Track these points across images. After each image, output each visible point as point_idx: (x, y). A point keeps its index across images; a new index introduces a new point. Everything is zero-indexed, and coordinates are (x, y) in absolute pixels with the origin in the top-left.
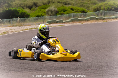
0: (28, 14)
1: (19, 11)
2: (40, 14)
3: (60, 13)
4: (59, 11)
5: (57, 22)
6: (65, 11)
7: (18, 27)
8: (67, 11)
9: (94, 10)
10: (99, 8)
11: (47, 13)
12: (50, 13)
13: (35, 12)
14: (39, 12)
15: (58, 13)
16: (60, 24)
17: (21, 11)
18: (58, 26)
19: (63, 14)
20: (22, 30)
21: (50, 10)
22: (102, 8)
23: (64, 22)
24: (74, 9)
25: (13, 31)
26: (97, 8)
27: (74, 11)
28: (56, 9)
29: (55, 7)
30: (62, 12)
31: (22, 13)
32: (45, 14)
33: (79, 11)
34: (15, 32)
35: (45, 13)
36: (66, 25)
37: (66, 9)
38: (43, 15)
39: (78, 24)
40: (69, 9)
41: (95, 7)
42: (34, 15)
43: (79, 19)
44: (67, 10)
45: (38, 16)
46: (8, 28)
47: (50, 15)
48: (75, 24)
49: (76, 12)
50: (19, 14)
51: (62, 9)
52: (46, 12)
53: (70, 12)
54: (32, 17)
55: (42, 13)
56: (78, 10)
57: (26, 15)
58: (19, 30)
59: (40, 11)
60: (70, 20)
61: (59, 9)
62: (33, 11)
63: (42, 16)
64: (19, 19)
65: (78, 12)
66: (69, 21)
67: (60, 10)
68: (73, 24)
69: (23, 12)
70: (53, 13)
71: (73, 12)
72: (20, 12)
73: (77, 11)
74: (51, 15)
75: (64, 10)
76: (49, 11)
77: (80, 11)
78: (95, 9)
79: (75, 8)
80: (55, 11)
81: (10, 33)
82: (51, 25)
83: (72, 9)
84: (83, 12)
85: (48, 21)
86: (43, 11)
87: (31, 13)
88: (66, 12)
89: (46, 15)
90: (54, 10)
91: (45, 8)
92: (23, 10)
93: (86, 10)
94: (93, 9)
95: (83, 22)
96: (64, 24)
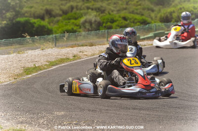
0: (50, 28)
1: (35, 23)
2: (69, 27)
3: (104, 25)
4: (103, 23)
6: (113, 21)
8: (117, 22)
10: (169, 15)
11: (83, 25)
12: (87, 25)
15: (102, 26)
17: (38, 23)
19: (110, 28)
21: (88, 20)
22: (175, 15)
24: (128, 18)
26: (165, 15)
27: (128, 21)
28: (98, 19)
29: (96, 16)
30: (109, 24)
31: (40, 26)
32: (78, 27)
33: (136, 21)
37: (115, 19)
38: (75, 28)
40: (120, 19)
41: (163, 15)
42: (60, 30)
44: (117, 20)
49: (131, 22)
50: (34, 29)
51: (108, 19)
52: (80, 24)
53: (122, 23)
54: (56, 33)
56: (136, 19)
57: (46, 30)
59: (69, 22)
61: (104, 19)
65: (136, 23)
67: (105, 21)
69: (41, 24)
70: (93, 25)
72: (36, 25)
73: (134, 22)
74: (90, 29)
75: (111, 19)
76: (86, 22)
77: (139, 22)
79: (130, 17)
80: (96, 23)
83: (125, 19)
84: (144, 23)
88: (114, 25)
90: (95, 21)
93: (149, 20)
94: (158, 18)
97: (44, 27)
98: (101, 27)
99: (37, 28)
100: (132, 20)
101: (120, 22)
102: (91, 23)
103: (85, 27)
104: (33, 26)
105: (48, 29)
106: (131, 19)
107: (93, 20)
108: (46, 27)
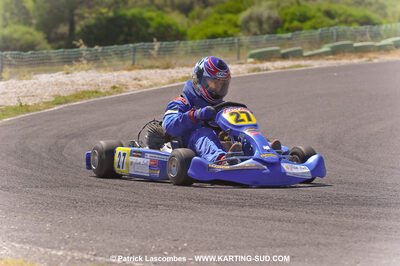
0: (181, 29)
1: (152, 19)
2: (220, 29)
3: (286, 25)
4: (285, 21)
5: (285, 57)
6: (303, 19)
7: (159, 71)
8: (313, 20)
11: (245, 27)
12: (253, 26)
13: (205, 23)
14: (216, 23)
15: (282, 27)
16: (297, 63)
17: (158, 20)
18: (291, 67)
19: (300, 29)
20: (174, 82)
21: (254, 16)
23: (305, 54)
24: (336, 13)
25: (145, 82)
27: (337, 20)
28: (275, 14)
29: (271, 8)
30: (296, 24)
31: (160, 25)
32: (237, 29)
33: (350, 19)
34: (151, 86)
35: (236, 26)
36: (316, 64)
37: (309, 14)
38: (230, 32)
39: (356, 61)
40: (319, 14)
42: (202, 33)
43: (356, 45)
44: (313, 17)
45: (214, 36)
46: (125, 73)
47: (255, 34)
48: (345, 61)
49: (341, 22)
50: (151, 30)
51: (294, 14)
52: (239, 22)
53: (322, 22)
54: (193, 38)
55: (226, 28)
56: (350, 15)
57: (173, 33)
58: (163, 81)
59: (222, 19)
60: (326, 48)
61: (286, 15)
62: (197, 21)
63: (226, 35)
64: (157, 45)
65: (350, 23)
66: (326, 54)
67: (288, 17)
68: (338, 61)
69: (164, 22)
70: (266, 26)
71: (331, 22)
72: (154, 24)
73: (346, 22)
74: (259, 32)
75: (301, 16)
76: (250, 19)
77: (357, 21)
79: (339, 12)
80: (272, 22)
81: (132, 91)
82: (267, 65)
83: (329, 14)
85: (253, 52)
86: (230, 20)
87: (189, 26)
88: (308, 24)
89: (240, 34)
90: (269, 18)
91: (238, 11)
92: (163, 18)
93: (376, 17)
95: (371, 55)
96: (309, 62)
97: (168, 27)
98: (279, 30)
99: (157, 29)
100: (343, 18)
101: (319, 20)
102: (260, 21)
103: (248, 30)
104: (148, 26)
105: (178, 32)
106: (340, 16)
107: (265, 15)
108: (174, 28)
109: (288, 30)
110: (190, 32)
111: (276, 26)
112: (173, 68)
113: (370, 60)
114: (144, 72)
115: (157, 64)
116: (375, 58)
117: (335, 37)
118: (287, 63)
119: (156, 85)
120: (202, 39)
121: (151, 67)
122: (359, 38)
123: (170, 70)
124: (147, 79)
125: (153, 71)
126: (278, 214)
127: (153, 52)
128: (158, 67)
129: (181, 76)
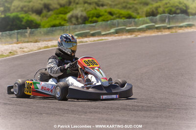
0: (38, 22)
1: (23, 18)
2: (57, 22)
3: (90, 19)
4: (89, 17)
6: (98, 16)
7: (32, 44)
8: (103, 17)
9: (147, 13)
10: (154, 10)
11: (69, 20)
12: (74, 20)
13: (49, 19)
14: (55, 19)
15: (88, 20)
17: (26, 18)
19: (96, 22)
20: (40, 49)
21: (74, 15)
22: (161, 10)
23: (102, 34)
24: (114, 13)
26: (151, 10)
27: (114, 16)
28: (84, 14)
29: (82, 11)
30: (95, 19)
31: (28, 21)
32: (65, 22)
33: (121, 16)
34: (29, 51)
35: (65, 20)
37: (101, 14)
38: (63, 23)
40: (106, 14)
42: (48, 24)
43: (127, 29)
44: (103, 15)
45: (54, 26)
47: (75, 24)
49: (117, 17)
50: (23, 23)
51: (94, 14)
52: (67, 18)
53: (107, 17)
54: (44, 27)
55: (60, 21)
56: (121, 14)
57: (34, 24)
58: (35, 49)
59: (58, 17)
60: (113, 30)
61: (90, 14)
62: (45, 18)
63: (60, 25)
64: (29, 31)
67: (91, 16)
68: (120, 37)
69: (29, 19)
70: (80, 20)
71: (112, 17)
73: (119, 17)
74: (77, 23)
75: (97, 14)
76: (72, 17)
77: (124, 17)
78: (149, 13)
79: (116, 12)
80: (83, 18)
83: (111, 14)
84: (129, 17)
85: (77, 33)
86: (62, 18)
87: (41, 20)
88: (101, 18)
89: (68, 24)
90: (82, 16)
91: (65, 13)
92: (28, 17)
93: (134, 14)
94: (144, 13)
97: (32, 21)
98: (86, 22)
100: (118, 15)
101: (106, 17)
102: (77, 18)
103: (71, 22)
105: (36, 24)
106: (116, 14)
107: (79, 15)
108: (35, 22)
109: (91, 22)
110: (42, 24)
111: (85, 20)
112: (39, 42)
113: (136, 36)
114: (24, 45)
115: (30, 40)
116: (139, 35)
117: (117, 25)
118: (96, 39)
119: (31, 51)
120: (48, 27)
121: (28, 42)
122: (128, 25)
123: (38, 43)
124: (26, 48)
125: (29, 44)
126: (105, 116)
127: (27, 34)
128: (31, 42)
129: (43, 46)
